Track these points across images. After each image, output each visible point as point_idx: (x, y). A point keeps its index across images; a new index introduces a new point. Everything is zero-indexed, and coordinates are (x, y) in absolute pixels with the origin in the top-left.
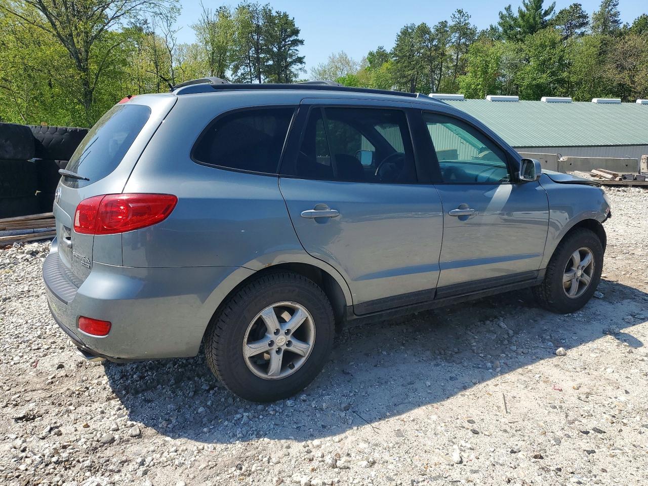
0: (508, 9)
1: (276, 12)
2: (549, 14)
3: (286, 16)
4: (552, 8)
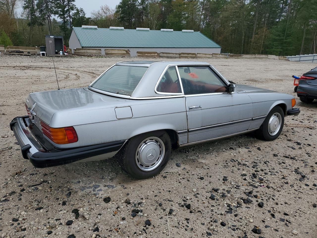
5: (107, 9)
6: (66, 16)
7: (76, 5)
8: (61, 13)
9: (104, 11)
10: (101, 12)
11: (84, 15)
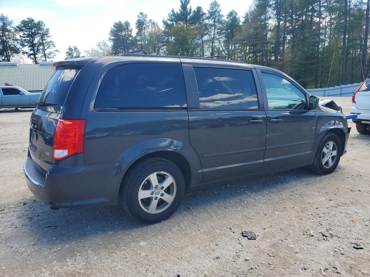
0: (173, 11)
1: (27, 18)
2: (191, 13)
3: (33, 20)
4: (190, 10)
5: (105, 44)
6: (39, 56)
7: (53, 42)
8: (32, 52)
9: (101, 46)
10: (97, 48)
11: (79, 54)
